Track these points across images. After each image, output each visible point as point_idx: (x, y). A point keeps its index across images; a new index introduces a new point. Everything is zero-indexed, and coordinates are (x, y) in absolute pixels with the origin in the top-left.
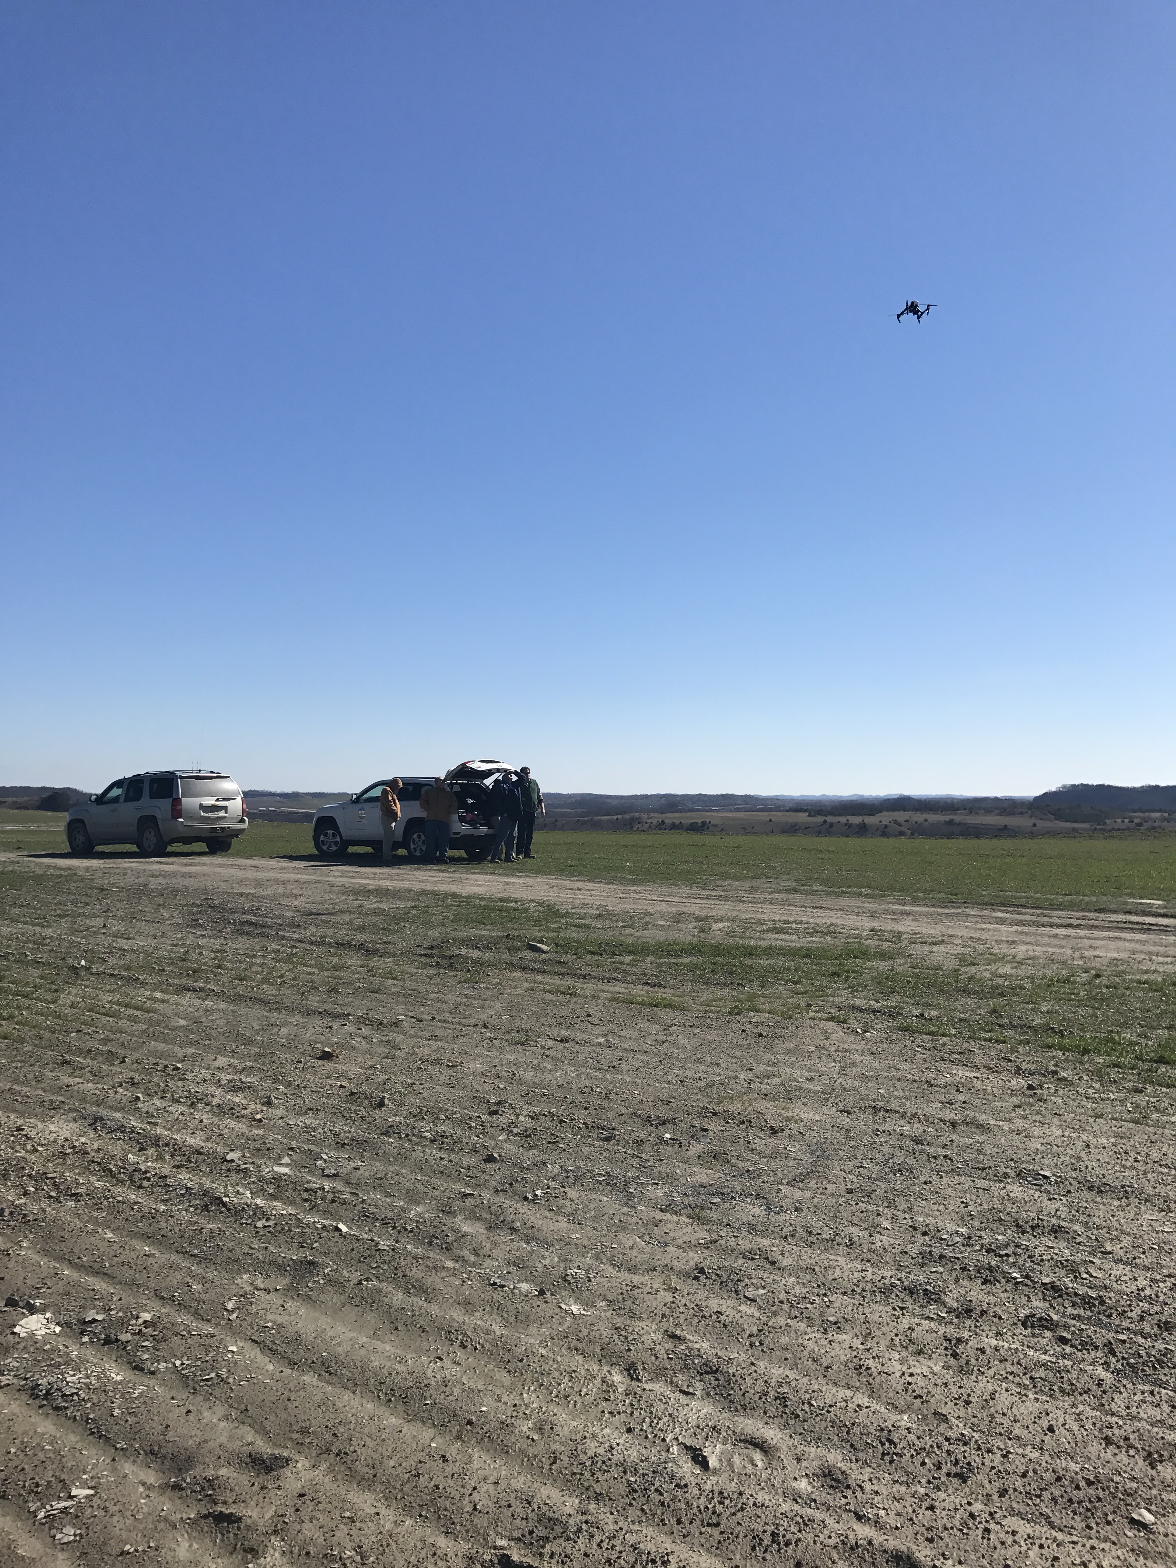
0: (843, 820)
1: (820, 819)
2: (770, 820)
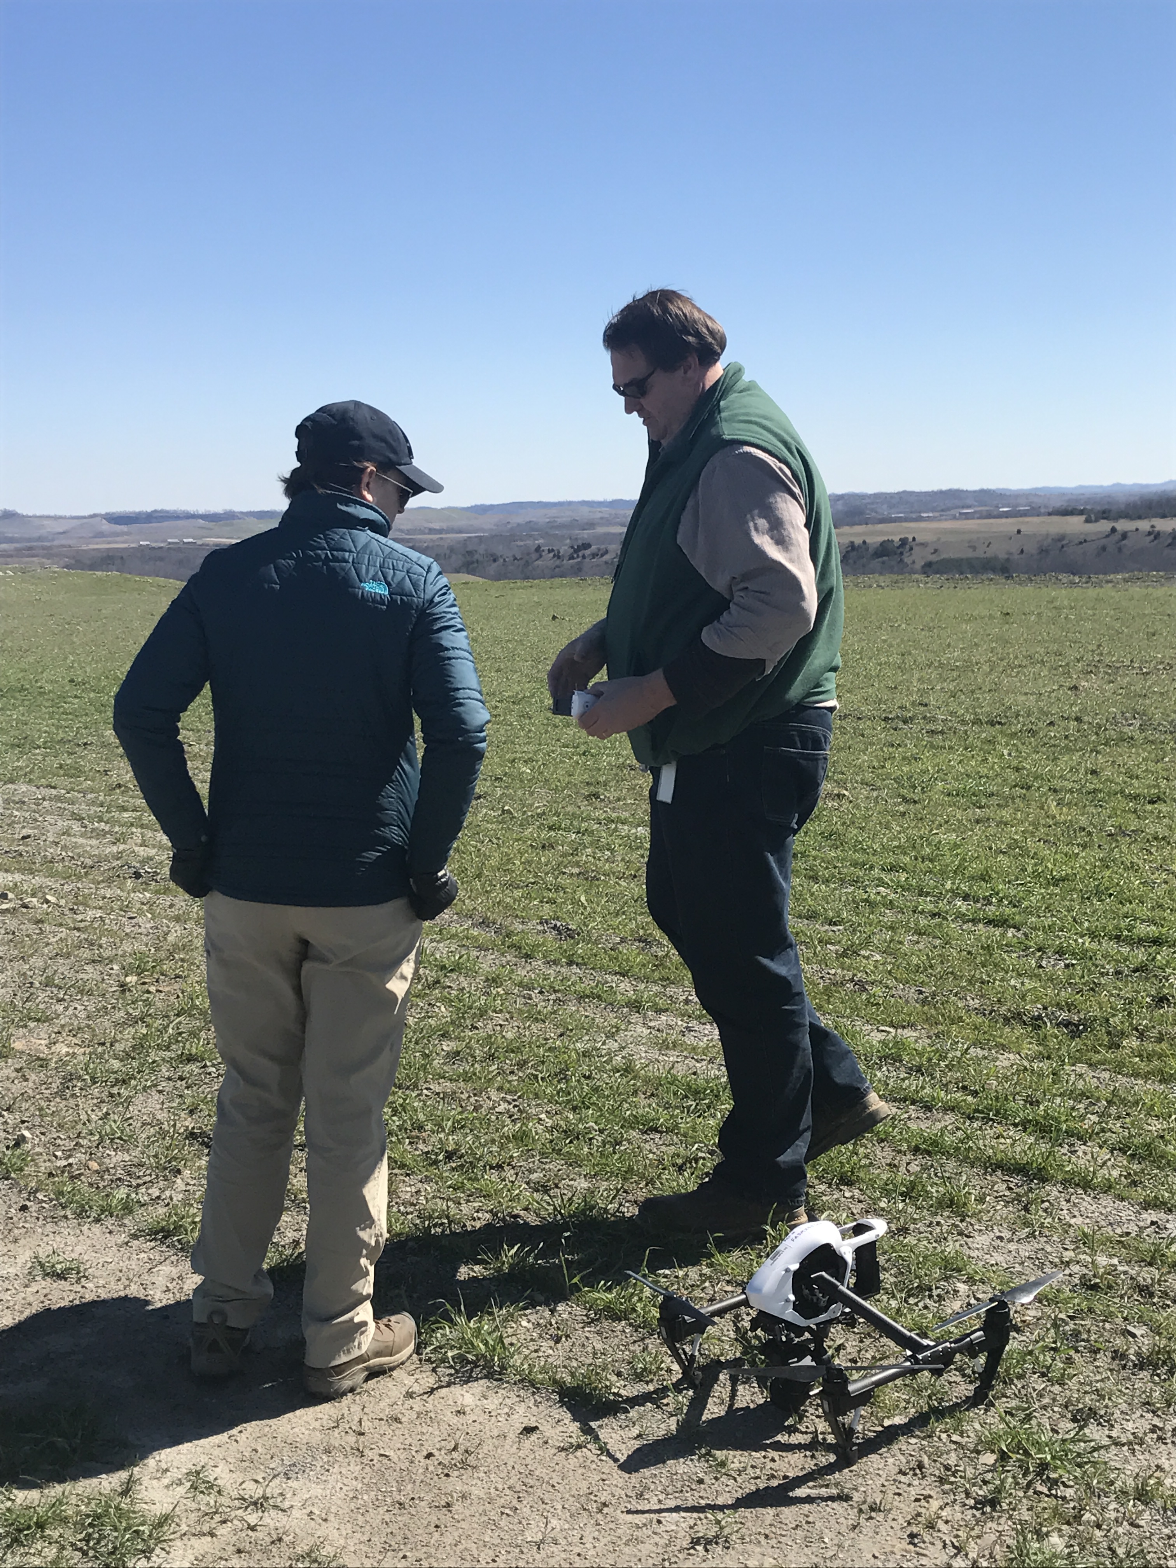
0: (1144, 525)
1: (1105, 526)
2: (1019, 532)
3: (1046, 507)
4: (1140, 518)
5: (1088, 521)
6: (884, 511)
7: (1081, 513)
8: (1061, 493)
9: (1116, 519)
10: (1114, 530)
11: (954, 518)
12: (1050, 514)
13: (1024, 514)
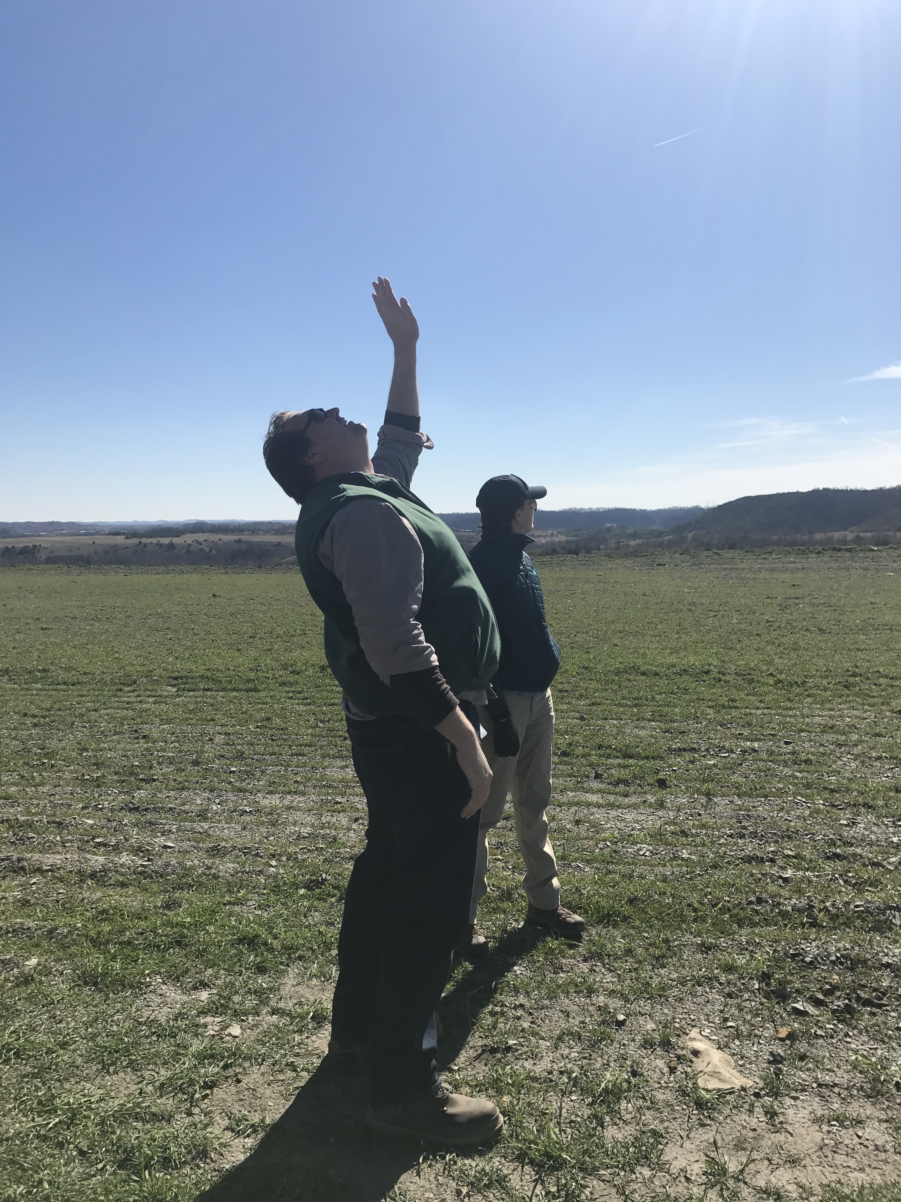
2: (94, 543)
3: (103, 531)
4: (152, 537)
5: (126, 538)
6: (20, 531)
7: (123, 534)
8: (110, 525)
9: (140, 538)
10: (140, 542)
11: (57, 535)
12: (108, 535)
13: (93, 534)
